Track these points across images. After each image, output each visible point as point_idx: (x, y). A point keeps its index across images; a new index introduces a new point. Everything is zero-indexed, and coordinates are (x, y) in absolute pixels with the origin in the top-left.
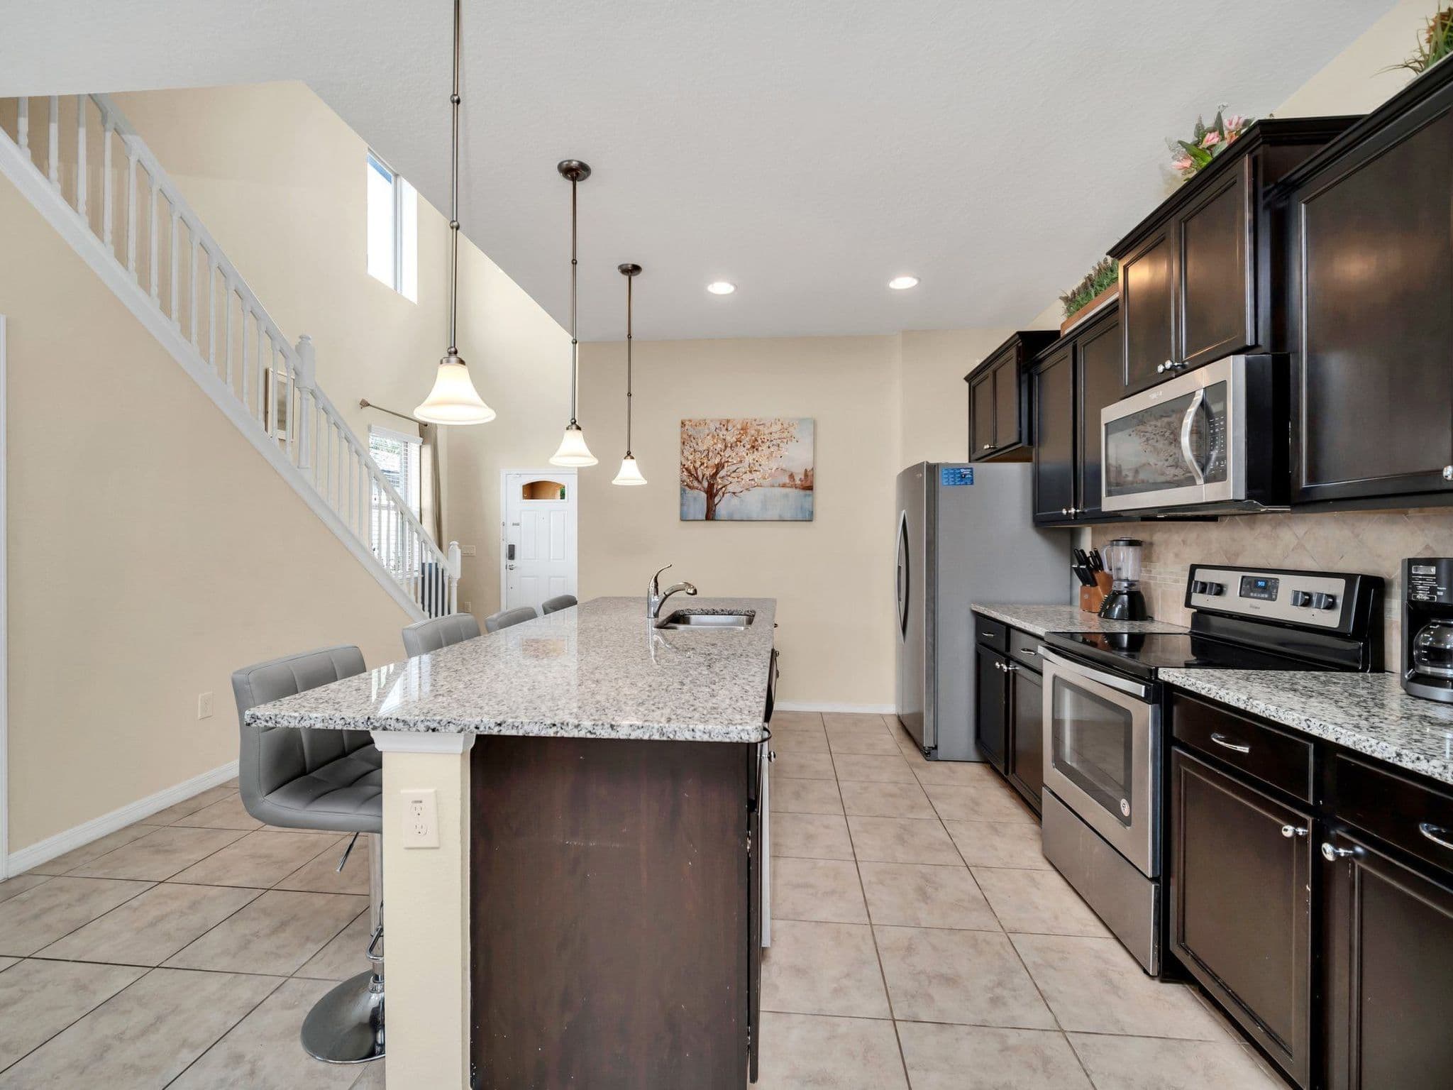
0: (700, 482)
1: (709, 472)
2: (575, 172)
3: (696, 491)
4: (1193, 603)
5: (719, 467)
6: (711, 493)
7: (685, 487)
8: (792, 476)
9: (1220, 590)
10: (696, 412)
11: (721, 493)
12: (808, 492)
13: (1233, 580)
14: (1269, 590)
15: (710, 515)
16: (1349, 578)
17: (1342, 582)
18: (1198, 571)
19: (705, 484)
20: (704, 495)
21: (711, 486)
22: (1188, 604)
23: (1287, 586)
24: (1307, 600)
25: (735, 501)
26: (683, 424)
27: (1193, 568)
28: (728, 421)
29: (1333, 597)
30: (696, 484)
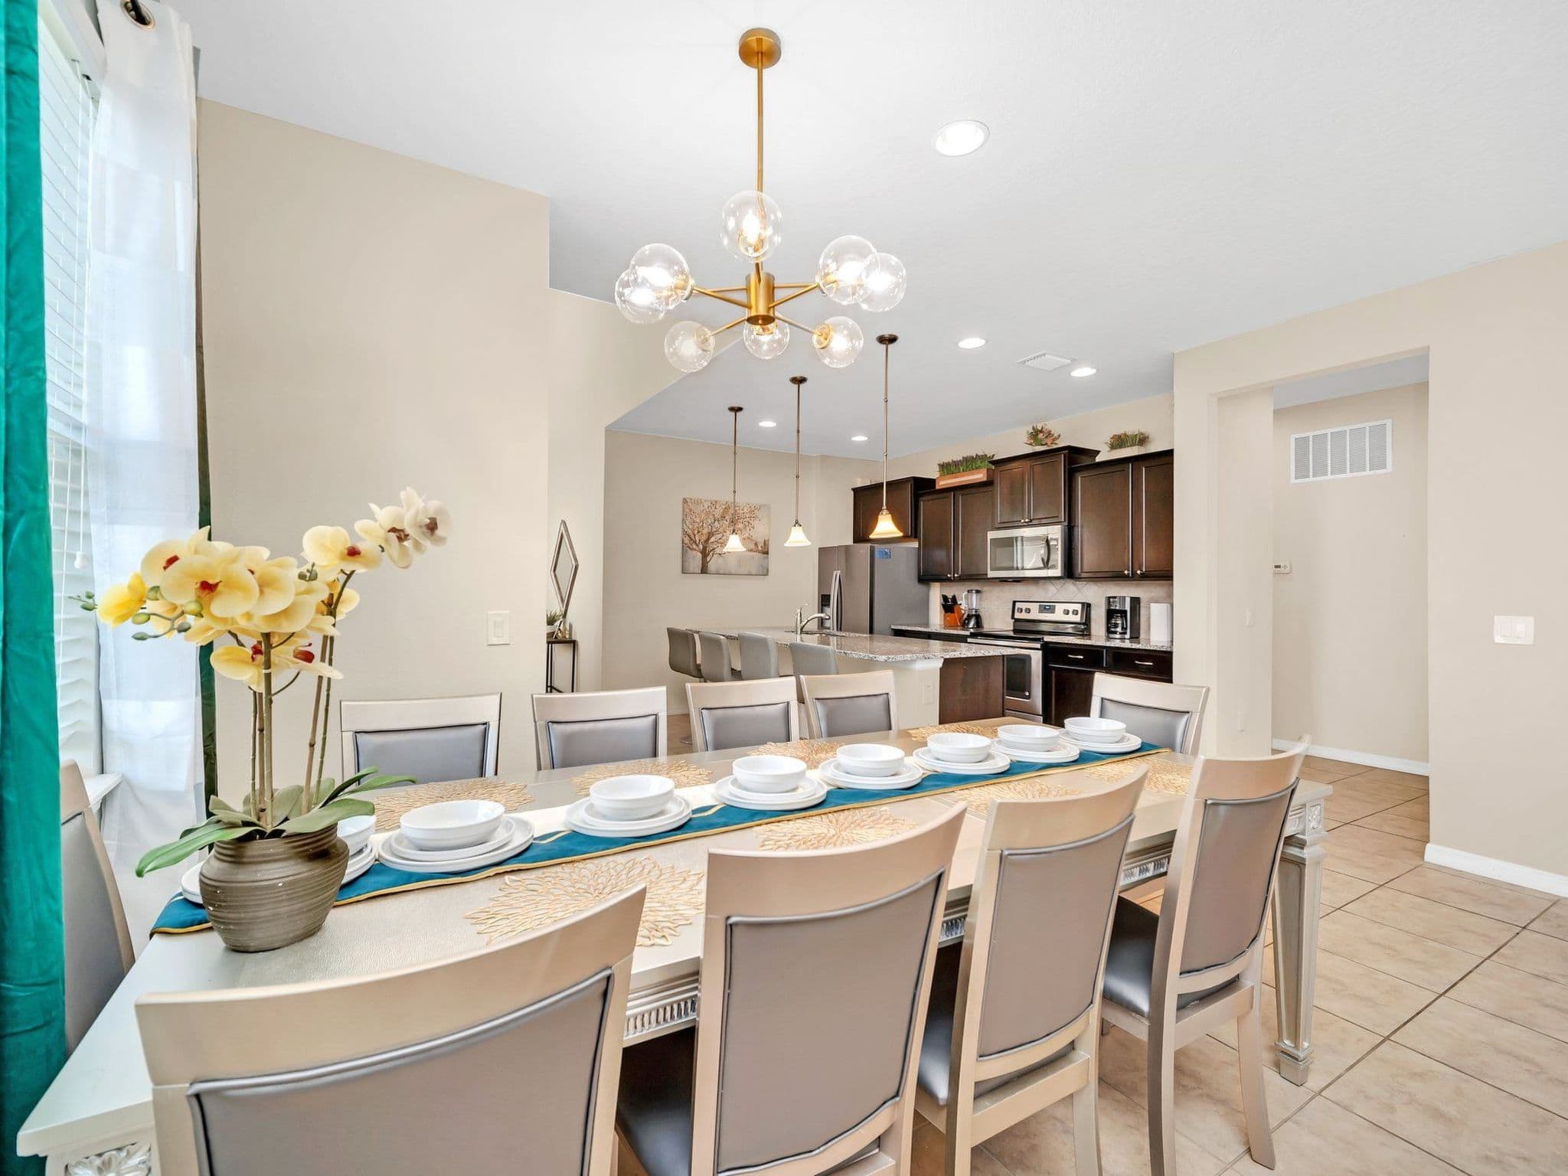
0: (697, 545)
1: (704, 538)
2: (799, 381)
3: (694, 552)
4: (1016, 617)
5: (710, 534)
6: (705, 554)
7: (685, 549)
8: (756, 544)
9: (1028, 611)
10: (693, 493)
11: (711, 554)
12: (766, 555)
13: (1035, 607)
14: (1052, 610)
15: (704, 570)
16: (1083, 604)
17: (1080, 605)
18: (1017, 603)
19: (701, 547)
20: (699, 555)
21: (705, 548)
22: (1013, 617)
23: (1060, 608)
24: (1067, 612)
25: (720, 560)
26: (685, 501)
27: (1014, 602)
28: (716, 502)
29: (1077, 611)
30: (694, 546)
